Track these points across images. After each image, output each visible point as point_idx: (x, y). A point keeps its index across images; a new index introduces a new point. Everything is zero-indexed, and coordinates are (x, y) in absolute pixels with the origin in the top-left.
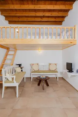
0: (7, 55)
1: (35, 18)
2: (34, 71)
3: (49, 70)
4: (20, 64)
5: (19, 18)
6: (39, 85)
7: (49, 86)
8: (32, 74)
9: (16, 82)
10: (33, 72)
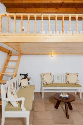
0: (8, 61)
1: (48, 9)
2: (46, 84)
3: (67, 83)
4: (27, 74)
5: (25, 8)
6: (56, 107)
7: (72, 109)
8: (44, 88)
9: (25, 109)
10: (45, 86)
